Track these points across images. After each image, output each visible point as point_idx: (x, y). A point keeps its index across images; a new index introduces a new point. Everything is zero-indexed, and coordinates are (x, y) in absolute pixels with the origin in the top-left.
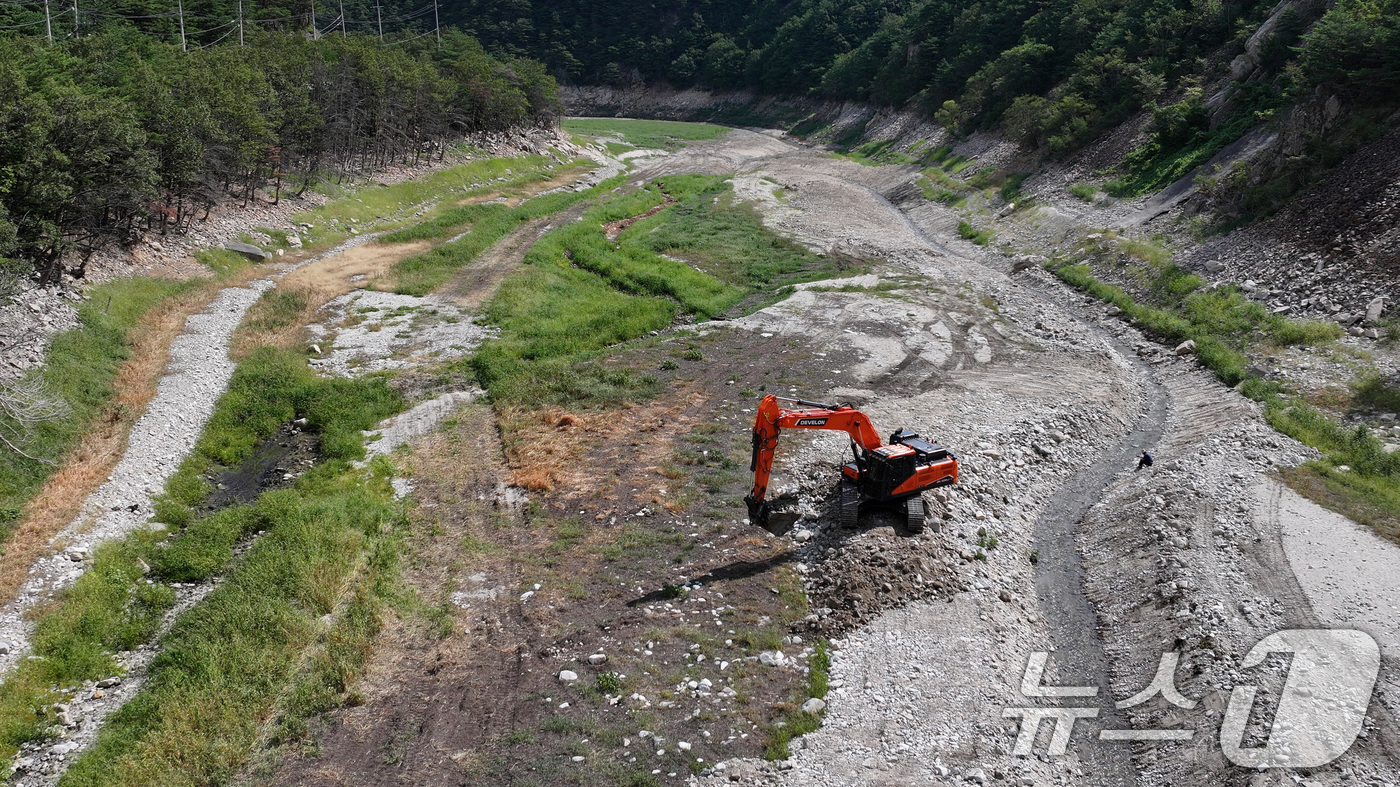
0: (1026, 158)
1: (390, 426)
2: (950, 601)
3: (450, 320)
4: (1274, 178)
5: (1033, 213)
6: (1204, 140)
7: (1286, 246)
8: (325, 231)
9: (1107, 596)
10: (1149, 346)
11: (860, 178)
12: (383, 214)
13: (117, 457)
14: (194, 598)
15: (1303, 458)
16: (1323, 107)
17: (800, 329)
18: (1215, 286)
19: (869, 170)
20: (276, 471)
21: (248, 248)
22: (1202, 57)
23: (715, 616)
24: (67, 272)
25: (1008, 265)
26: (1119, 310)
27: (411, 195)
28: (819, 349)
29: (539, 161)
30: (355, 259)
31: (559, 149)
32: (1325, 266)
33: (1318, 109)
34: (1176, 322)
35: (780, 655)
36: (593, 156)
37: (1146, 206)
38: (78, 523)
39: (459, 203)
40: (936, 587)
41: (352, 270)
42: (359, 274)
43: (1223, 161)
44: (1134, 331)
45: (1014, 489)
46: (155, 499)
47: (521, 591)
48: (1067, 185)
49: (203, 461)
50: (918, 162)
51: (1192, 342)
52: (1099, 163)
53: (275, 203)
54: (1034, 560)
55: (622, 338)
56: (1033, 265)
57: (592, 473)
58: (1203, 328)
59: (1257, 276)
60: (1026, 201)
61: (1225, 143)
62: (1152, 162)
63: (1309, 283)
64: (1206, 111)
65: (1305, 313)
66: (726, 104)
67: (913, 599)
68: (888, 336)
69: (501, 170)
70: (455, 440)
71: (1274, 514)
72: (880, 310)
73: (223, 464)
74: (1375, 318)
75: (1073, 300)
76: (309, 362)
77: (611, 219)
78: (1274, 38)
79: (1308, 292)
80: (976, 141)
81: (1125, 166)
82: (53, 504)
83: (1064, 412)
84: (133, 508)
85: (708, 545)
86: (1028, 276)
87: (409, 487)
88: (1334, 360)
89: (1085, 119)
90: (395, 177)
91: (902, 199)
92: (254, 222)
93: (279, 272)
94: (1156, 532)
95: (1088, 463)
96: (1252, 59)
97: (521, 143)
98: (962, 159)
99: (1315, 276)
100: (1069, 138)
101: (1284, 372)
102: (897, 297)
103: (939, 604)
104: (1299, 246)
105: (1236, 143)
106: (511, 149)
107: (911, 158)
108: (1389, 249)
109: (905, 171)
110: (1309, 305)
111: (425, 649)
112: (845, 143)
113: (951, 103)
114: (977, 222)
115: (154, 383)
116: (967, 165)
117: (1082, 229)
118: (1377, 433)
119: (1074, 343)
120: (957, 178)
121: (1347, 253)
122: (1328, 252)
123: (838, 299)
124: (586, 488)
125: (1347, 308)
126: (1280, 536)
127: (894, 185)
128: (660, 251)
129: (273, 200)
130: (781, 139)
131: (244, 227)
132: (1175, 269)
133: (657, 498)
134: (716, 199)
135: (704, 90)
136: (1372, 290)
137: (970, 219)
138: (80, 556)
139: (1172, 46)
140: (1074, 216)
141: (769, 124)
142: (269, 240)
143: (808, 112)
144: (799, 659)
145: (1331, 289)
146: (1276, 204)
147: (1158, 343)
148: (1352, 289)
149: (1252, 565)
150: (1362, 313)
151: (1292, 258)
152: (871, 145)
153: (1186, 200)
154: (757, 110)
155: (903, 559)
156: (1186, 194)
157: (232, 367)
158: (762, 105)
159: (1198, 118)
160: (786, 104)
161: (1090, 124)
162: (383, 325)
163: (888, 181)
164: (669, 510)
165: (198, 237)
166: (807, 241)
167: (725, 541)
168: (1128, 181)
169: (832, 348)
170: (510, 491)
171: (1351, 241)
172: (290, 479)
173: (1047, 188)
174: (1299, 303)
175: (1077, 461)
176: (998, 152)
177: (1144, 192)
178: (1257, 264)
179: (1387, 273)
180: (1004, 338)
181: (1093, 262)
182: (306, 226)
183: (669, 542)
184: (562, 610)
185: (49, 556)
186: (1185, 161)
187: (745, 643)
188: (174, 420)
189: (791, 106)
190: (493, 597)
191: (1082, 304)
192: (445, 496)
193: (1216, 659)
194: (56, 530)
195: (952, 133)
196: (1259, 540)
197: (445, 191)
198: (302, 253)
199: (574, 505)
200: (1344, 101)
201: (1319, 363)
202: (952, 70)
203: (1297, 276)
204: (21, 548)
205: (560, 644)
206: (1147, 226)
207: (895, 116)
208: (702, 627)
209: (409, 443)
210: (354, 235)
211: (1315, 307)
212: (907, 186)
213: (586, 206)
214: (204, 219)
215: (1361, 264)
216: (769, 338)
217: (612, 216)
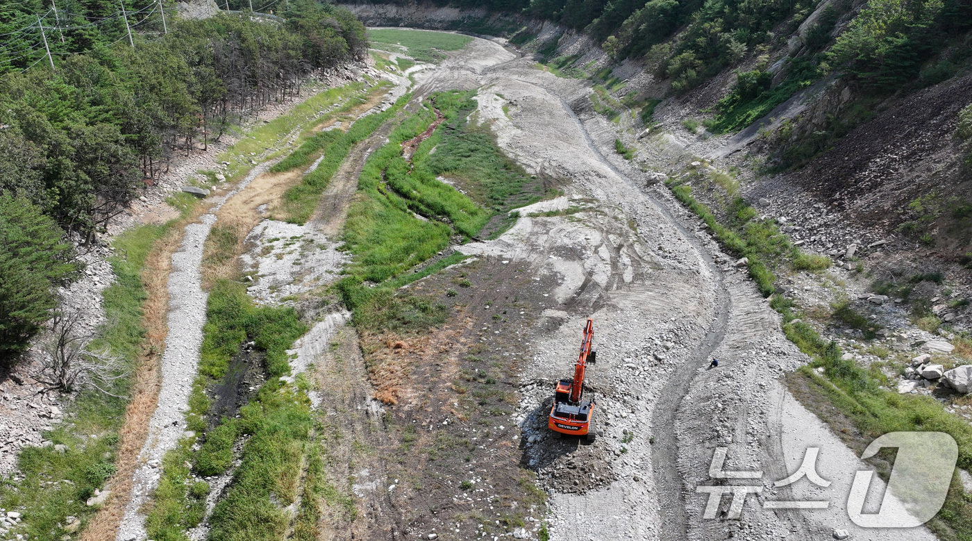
0: (657, 86)
1: (301, 346)
2: (608, 489)
3: (323, 248)
4: (805, 138)
5: (660, 138)
6: (767, 98)
7: (807, 195)
8: (237, 165)
9: (688, 470)
10: (723, 257)
11: (555, 88)
12: (269, 146)
13: (159, 386)
14: (219, 486)
15: (799, 362)
16: (840, 94)
17: (524, 255)
18: (763, 218)
19: (561, 81)
20: (244, 383)
21: (195, 190)
22: (771, 31)
23: (490, 503)
24: (97, 231)
25: (642, 179)
26: (707, 225)
27: (283, 127)
28: (535, 274)
29: (357, 86)
30: (259, 191)
31: (369, 74)
32: (827, 214)
33: (837, 94)
34: (740, 243)
35: (523, 531)
36: (390, 78)
37: (727, 143)
38: (149, 441)
39: (313, 130)
40: (601, 480)
41: (258, 200)
42: (263, 204)
43: (776, 115)
44: (714, 243)
45: (643, 389)
46: (184, 413)
47: (389, 484)
48: (682, 119)
49: (204, 378)
50: (591, 78)
51: (746, 259)
52: (701, 104)
53: (205, 150)
54: (651, 442)
55: (422, 260)
56: (658, 181)
57: (417, 389)
58: (753, 249)
59: (788, 214)
60: (656, 128)
61: (779, 102)
62: (734, 108)
63: (816, 225)
64: (769, 75)
65: (812, 247)
66: (469, 17)
67: (590, 489)
68: (574, 260)
69: (335, 97)
70: (338, 360)
71: (779, 415)
72: (568, 235)
73: (214, 379)
74: (851, 256)
75: (681, 214)
76: (247, 290)
77: (406, 138)
78: (817, 28)
79: (815, 232)
80: (627, 66)
81: (717, 108)
82: (134, 429)
83: (672, 327)
84: (175, 424)
85: (482, 447)
86: (655, 191)
87: (319, 399)
88: (824, 286)
89: (695, 70)
90: (271, 114)
91: (582, 110)
92: (195, 166)
93: (215, 205)
94: (717, 431)
95: (683, 361)
96: (801, 39)
97: (345, 75)
98: (617, 81)
99: (821, 221)
100: (684, 83)
101: (796, 292)
102: (579, 221)
103: (603, 491)
104: (814, 196)
105: (785, 103)
106: (339, 80)
107: (587, 75)
108: (865, 208)
109: (582, 85)
110: (815, 241)
111: (345, 528)
112: (547, 54)
113: (612, 37)
114: (627, 139)
115: (165, 319)
116: (621, 86)
117: (688, 156)
118: (841, 342)
119: (680, 263)
120: (614, 97)
121: (841, 208)
122: (830, 204)
123: (544, 224)
124: (414, 403)
125: (835, 246)
126: (781, 432)
127: (575, 97)
128: (438, 173)
129: (203, 147)
130: (505, 46)
131: (190, 172)
132: (741, 201)
133: (453, 410)
134: (468, 118)
135: (455, 7)
136: (852, 235)
137: (622, 136)
138: (156, 465)
139: (752, 21)
140: (683, 145)
141: (497, 33)
142: (206, 179)
143: (521, 25)
144: (533, 532)
145: (829, 231)
146: (804, 161)
147: (728, 254)
148: (840, 233)
149: (764, 454)
150: (844, 251)
151: (809, 204)
152: (561, 58)
153: (752, 143)
154: (490, 22)
155: (585, 464)
156: (753, 138)
157: (205, 296)
158: (493, 19)
159: (765, 81)
160: (507, 18)
161: (698, 73)
162: (284, 254)
163: (572, 93)
164: (461, 420)
165: (165, 185)
166: (524, 162)
167: (491, 443)
168: (718, 120)
169: (543, 273)
170: (374, 402)
171: (844, 199)
172: (253, 390)
173: (670, 120)
174: (809, 238)
175: (677, 361)
176: (639, 80)
177: (728, 132)
178: (789, 205)
179: (862, 225)
180: (640, 258)
181: (694, 184)
182: (226, 164)
183: (461, 444)
184: (411, 499)
185: (140, 467)
186: (754, 113)
187: (505, 523)
188: (182, 350)
189: (511, 20)
190: (374, 488)
191: (686, 217)
192: (339, 407)
193: (741, 529)
194: (139, 449)
195: (612, 58)
196: (769, 436)
197: (302, 119)
198: (226, 186)
199: (409, 414)
200: (853, 91)
201: (816, 286)
202: (614, 10)
203: (811, 218)
204: (126, 464)
205: (413, 525)
206: (727, 160)
207: (576, 36)
208: (483, 510)
209: (313, 362)
210: (254, 165)
211: (818, 243)
212: (584, 99)
213: (390, 125)
214: (166, 172)
215: (847, 217)
216: (507, 264)
217: (406, 136)
